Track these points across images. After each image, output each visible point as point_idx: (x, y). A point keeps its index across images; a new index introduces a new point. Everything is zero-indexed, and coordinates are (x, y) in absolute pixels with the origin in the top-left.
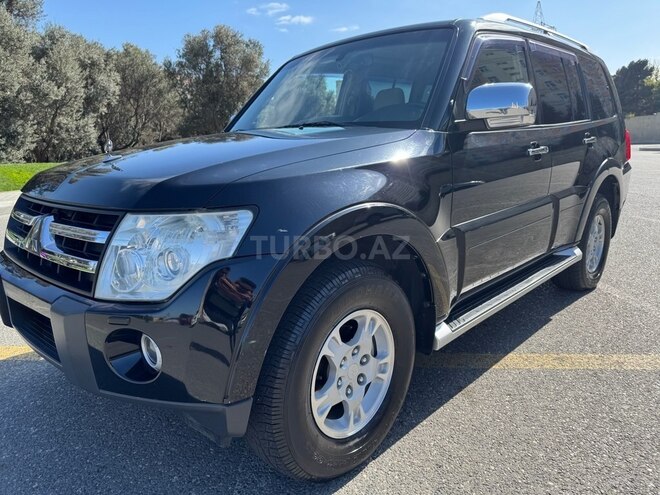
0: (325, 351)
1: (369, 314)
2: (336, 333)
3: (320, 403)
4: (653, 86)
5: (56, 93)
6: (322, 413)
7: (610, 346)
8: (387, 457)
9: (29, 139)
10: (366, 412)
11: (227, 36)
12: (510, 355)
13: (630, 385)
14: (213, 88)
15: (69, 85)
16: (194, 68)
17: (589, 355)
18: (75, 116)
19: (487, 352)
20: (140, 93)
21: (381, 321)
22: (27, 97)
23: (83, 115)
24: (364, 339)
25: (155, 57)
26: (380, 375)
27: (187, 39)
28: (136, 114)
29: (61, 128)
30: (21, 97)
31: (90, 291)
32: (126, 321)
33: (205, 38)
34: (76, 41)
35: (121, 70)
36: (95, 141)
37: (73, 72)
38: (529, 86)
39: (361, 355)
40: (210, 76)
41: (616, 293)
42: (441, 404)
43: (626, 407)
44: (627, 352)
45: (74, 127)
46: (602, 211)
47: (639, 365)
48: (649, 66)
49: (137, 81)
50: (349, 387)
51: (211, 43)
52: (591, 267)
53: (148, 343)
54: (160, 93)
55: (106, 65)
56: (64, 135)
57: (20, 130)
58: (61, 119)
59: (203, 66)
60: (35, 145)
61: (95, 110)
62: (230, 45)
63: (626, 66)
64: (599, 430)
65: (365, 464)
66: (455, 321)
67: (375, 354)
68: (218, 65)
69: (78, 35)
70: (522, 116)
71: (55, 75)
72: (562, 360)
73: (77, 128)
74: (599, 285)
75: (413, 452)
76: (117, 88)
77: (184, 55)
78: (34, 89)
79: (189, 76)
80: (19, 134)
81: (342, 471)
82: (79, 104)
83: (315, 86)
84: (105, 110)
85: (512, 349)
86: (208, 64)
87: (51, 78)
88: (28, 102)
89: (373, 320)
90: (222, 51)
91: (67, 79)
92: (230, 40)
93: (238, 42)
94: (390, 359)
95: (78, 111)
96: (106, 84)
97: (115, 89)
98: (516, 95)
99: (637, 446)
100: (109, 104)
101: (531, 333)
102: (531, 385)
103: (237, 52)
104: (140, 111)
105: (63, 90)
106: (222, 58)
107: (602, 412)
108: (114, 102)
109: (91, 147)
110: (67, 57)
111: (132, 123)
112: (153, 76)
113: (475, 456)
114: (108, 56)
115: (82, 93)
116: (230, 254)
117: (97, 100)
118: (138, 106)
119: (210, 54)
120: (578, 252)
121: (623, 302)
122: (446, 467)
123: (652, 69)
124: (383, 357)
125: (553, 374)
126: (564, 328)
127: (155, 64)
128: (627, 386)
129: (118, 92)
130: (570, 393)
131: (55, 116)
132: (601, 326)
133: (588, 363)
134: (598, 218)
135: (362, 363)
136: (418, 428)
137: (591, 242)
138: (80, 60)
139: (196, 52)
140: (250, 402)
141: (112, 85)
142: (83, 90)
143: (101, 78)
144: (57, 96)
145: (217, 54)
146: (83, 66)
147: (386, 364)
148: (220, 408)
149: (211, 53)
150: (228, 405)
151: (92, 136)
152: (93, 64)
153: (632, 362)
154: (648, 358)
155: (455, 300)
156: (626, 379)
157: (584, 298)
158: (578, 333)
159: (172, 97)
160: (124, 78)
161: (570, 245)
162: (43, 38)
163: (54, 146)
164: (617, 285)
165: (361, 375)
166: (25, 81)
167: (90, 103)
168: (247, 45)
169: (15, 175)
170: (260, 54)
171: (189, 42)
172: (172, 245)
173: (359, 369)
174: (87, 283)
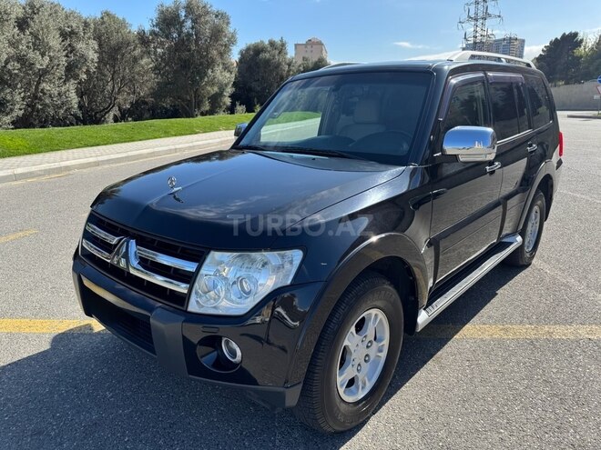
0: (346, 343)
1: (374, 312)
2: (353, 329)
3: (341, 379)
4: (581, 57)
5: (41, 63)
6: (342, 386)
7: (543, 318)
8: (383, 411)
9: (17, 106)
10: (369, 380)
11: (198, 7)
12: (467, 326)
13: (557, 352)
14: (185, 55)
15: (51, 54)
16: (167, 37)
17: (527, 326)
18: (57, 82)
19: (448, 323)
20: (115, 59)
21: (381, 316)
22: (14, 66)
23: (65, 82)
24: (370, 330)
25: (131, 25)
26: (379, 354)
27: (160, 8)
28: (113, 79)
29: (45, 94)
30: (9, 67)
31: (183, 305)
32: (215, 330)
33: (177, 9)
34: (55, 11)
35: (98, 38)
36: (76, 106)
37: (55, 41)
38: (490, 130)
39: (367, 341)
40: (182, 44)
41: (547, 269)
42: (418, 369)
43: (555, 370)
44: (555, 324)
45: (56, 93)
46: (539, 202)
47: (564, 335)
48: (579, 38)
49: (113, 48)
50: (359, 365)
51: (183, 13)
52: (528, 247)
53: (227, 343)
54: (135, 60)
55: (84, 33)
56: (47, 101)
57: (9, 98)
58: (44, 85)
59: (175, 35)
60: (22, 112)
61: (76, 77)
62: (200, 16)
63: (559, 38)
64: (535, 389)
65: (369, 418)
66: (430, 307)
67: (375, 339)
68: (189, 35)
69: (56, 3)
70: (486, 155)
71: (39, 44)
72: (506, 330)
73: (59, 94)
74: (534, 262)
75: (402, 408)
76: (96, 55)
77: (157, 25)
78: (21, 59)
79: (162, 44)
80: (8, 101)
81: (354, 424)
82: (61, 71)
83: (277, 52)
84: (85, 76)
85: (468, 321)
86: (180, 33)
87: (36, 47)
88: (16, 71)
89: (376, 315)
90: (193, 21)
91: (50, 48)
92: (200, 12)
93: (208, 13)
94: (386, 342)
95: (60, 79)
96: (85, 52)
97: (93, 55)
98: (481, 137)
99: (562, 401)
100: (88, 71)
101: (482, 307)
102: (484, 352)
103: (206, 22)
104: (116, 76)
105: (47, 60)
106: (192, 28)
107: (537, 375)
108: (93, 69)
109: (73, 111)
110: (47, 27)
111: (109, 88)
112: (128, 44)
113: (447, 411)
114: (86, 24)
115: (63, 61)
116: (289, 282)
117: (77, 67)
118: (114, 72)
119: (182, 24)
120: (519, 239)
121: (553, 278)
122: (427, 419)
123: (582, 41)
124: (381, 340)
125: (500, 342)
126: (507, 302)
127: (130, 32)
128: (556, 353)
129: (96, 60)
130: (514, 359)
131: (39, 83)
132: (536, 299)
133: (526, 333)
134: (536, 208)
135: (368, 347)
136: (403, 389)
137: (529, 228)
138: (60, 29)
139: (168, 21)
140: (301, 385)
141: (90, 53)
142: (64, 59)
143: (80, 46)
144: (41, 65)
145: (189, 24)
146: (64, 35)
147: (383, 345)
148: (281, 389)
149: (184, 21)
150: (287, 387)
151: (74, 101)
152: (73, 33)
153: (560, 332)
154: (571, 329)
155: (431, 288)
156: (555, 346)
157: (522, 274)
158: (518, 306)
159: (146, 62)
160: (100, 45)
161: (513, 234)
162: (24, 8)
163: (38, 111)
164: (547, 261)
165: (367, 355)
166: (11, 50)
167: (71, 70)
168: (217, 16)
169: (8, 142)
170: (228, 23)
171: (162, 12)
172: (243, 273)
173: (366, 351)
174: (182, 299)
